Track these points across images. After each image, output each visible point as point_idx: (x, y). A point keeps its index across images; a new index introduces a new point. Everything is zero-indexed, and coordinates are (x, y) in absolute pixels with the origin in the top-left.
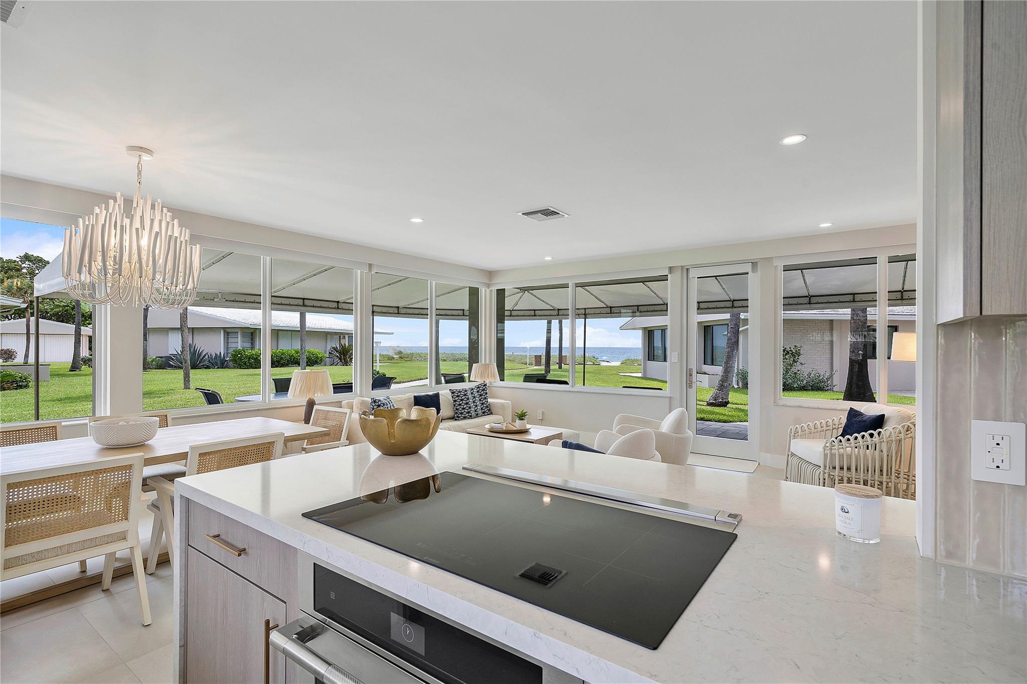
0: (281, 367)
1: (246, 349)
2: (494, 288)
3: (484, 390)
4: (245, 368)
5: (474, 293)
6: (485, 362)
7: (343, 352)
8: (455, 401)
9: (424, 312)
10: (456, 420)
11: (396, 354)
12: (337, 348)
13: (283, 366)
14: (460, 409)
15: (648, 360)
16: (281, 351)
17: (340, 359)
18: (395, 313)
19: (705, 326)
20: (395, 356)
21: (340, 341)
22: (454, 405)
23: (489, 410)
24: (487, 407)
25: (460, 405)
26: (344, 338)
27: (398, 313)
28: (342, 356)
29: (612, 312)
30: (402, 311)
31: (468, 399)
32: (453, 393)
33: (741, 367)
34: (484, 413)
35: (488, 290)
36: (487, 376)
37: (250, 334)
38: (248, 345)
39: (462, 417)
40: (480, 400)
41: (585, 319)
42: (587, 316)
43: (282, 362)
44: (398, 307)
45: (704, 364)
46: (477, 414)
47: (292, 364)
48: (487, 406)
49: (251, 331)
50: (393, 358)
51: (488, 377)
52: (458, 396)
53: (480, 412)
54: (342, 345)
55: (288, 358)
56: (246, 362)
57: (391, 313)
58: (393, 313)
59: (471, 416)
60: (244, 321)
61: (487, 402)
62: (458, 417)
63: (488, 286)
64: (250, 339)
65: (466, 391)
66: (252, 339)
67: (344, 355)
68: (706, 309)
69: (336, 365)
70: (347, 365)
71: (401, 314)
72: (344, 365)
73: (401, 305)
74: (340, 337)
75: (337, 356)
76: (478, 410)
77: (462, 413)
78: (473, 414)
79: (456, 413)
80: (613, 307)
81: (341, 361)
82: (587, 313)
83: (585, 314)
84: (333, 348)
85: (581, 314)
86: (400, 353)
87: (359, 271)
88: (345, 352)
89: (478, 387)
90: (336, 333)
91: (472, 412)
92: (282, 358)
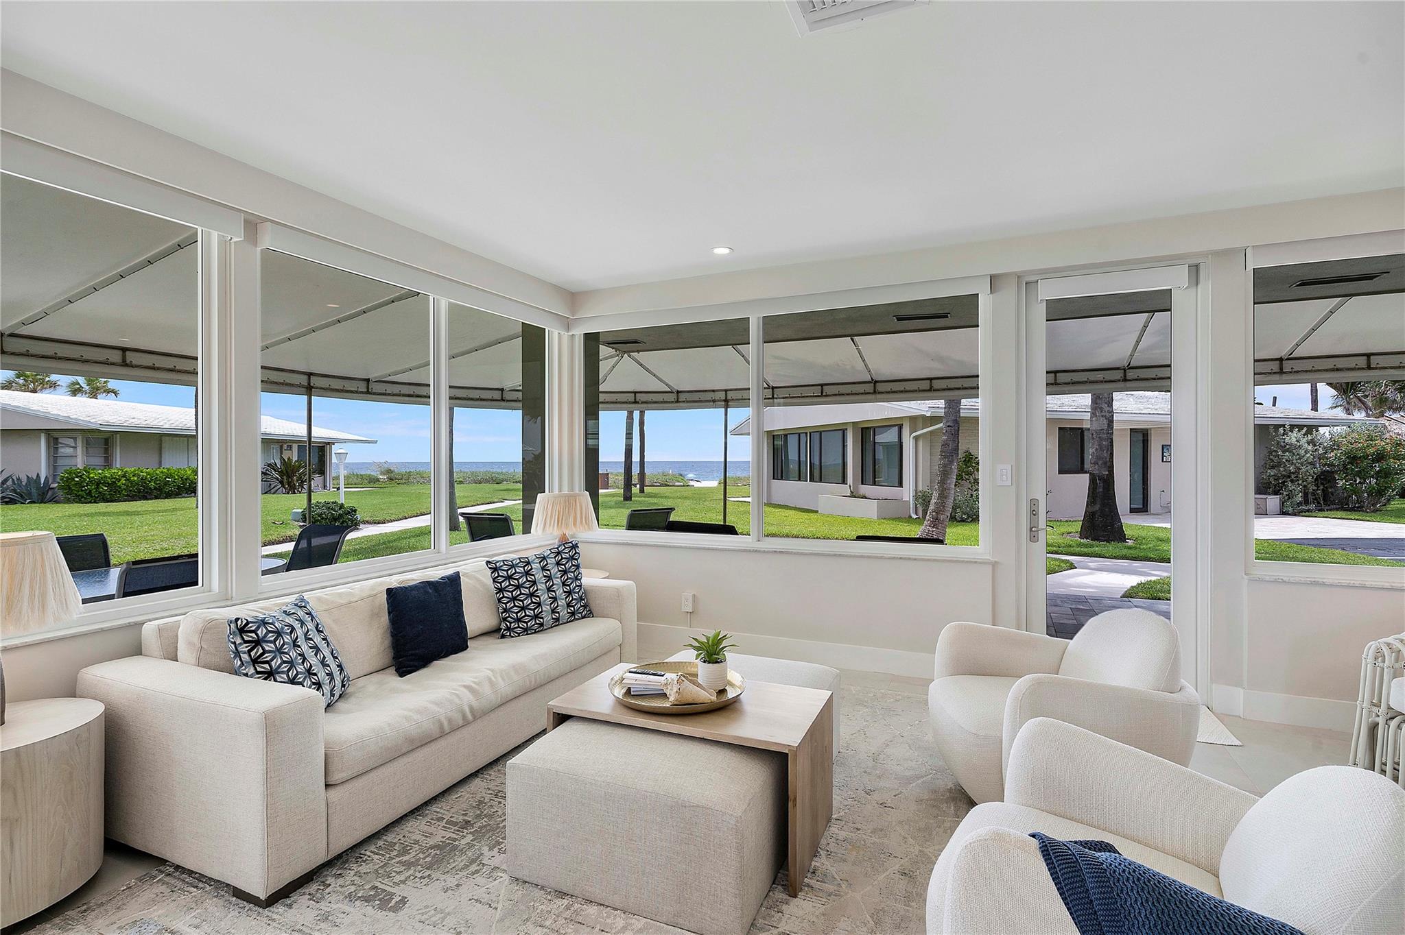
0: (166, 498)
1: (92, 467)
2: (580, 331)
3: (572, 558)
4: (90, 502)
5: (533, 341)
6: (560, 490)
7: (287, 471)
8: (500, 590)
9: (421, 391)
10: (503, 636)
11: (382, 473)
12: (276, 465)
13: (169, 495)
14: (515, 609)
15: (774, 479)
16: (165, 470)
17: (281, 482)
18: (362, 392)
19: (862, 429)
20: (381, 477)
21: (281, 453)
22: (499, 600)
23: (585, 607)
24: (581, 599)
25: (514, 599)
26: (290, 448)
27: (368, 392)
28: (285, 477)
29: (775, 396)
30: (376, 388)
31: (534, 583)
32: (495, 570)
33: (920, 488)
34: (573, 614)
35: (565, 335)
36: (571, 520)
37: (103, 440)
38: (99, 461)
39: (518, 630)
40: (564, 584)
41: (726, 407)
42: (729, 403)
43: (167, 489)
44: (368, 380)
45: (862, 484)
46: (557, 619)
47: (186, 493)
48: (581, 597)
49: (107, 435)
50: (378, 480)
51: (575, 524)
52: (509, 577)
53: (564, 613)
54: (284, 460)
55: (179, 482)
56: (90, 491)
57: (352, 392)
58: (357, 392)
59: (542, 625)
60: (88, 419)
61: (581, 586)
62: (508, 629)
63: (567, 324)
64: (103, 450)
65: (528, 563)
66: (106, 451)
67: (289, 477)
68: (944, 390)
69: (274, 493)
70: (295, 493)
71: (375, 394)
72: (288, 493)
73: (373, 375)
74: (281, 447)
75: (277, 479)
76: (559, 609)
77: (519, 620)
78: (548, 618)
79: (505, 619)
80: (776, 388)
81: (283, 486)
82: (729, 398)
83: (726, 401)
84: (269, 465)
85: (719, 401)
86: (389, 471)
87: (215, 234)
88: (290, 473)
89: (559, 553)
90: (278, 441)
91: (544, 614)
92: (167, 483)
